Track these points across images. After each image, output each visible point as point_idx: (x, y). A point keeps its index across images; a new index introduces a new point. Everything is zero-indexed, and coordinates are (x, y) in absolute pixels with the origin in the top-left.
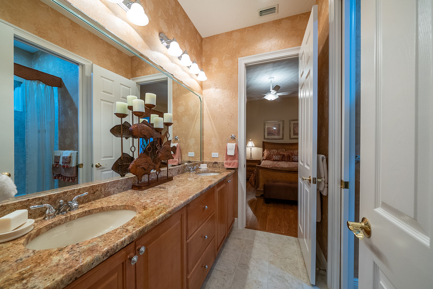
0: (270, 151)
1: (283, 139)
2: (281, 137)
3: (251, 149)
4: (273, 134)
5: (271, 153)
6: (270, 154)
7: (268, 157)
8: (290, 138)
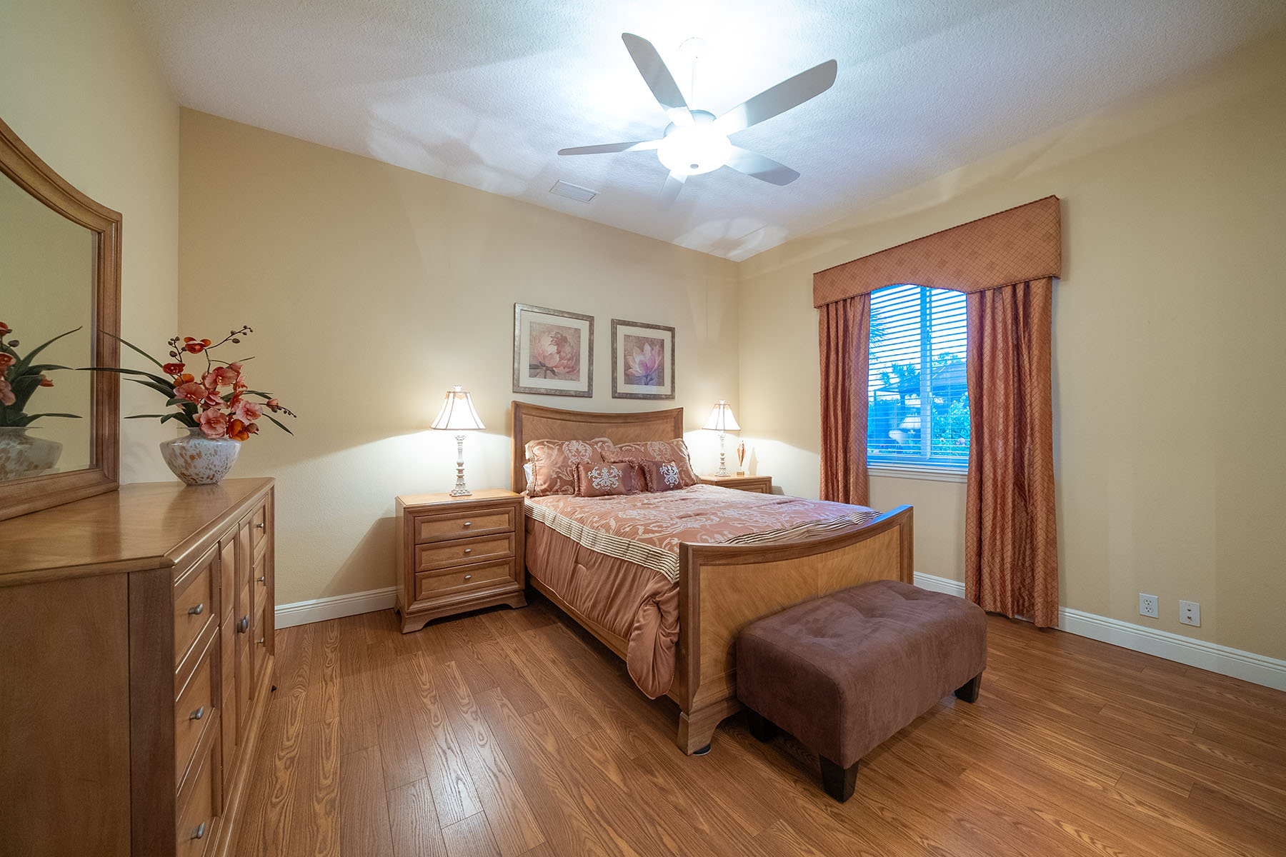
0: (560, 450)
1: (588, 394)
2: (582, 386)
3: (460, 441)
4: (553, 372)
5: (566, 459)
6: (565, 464)
7: (559, 477)
8: (616, 395)
